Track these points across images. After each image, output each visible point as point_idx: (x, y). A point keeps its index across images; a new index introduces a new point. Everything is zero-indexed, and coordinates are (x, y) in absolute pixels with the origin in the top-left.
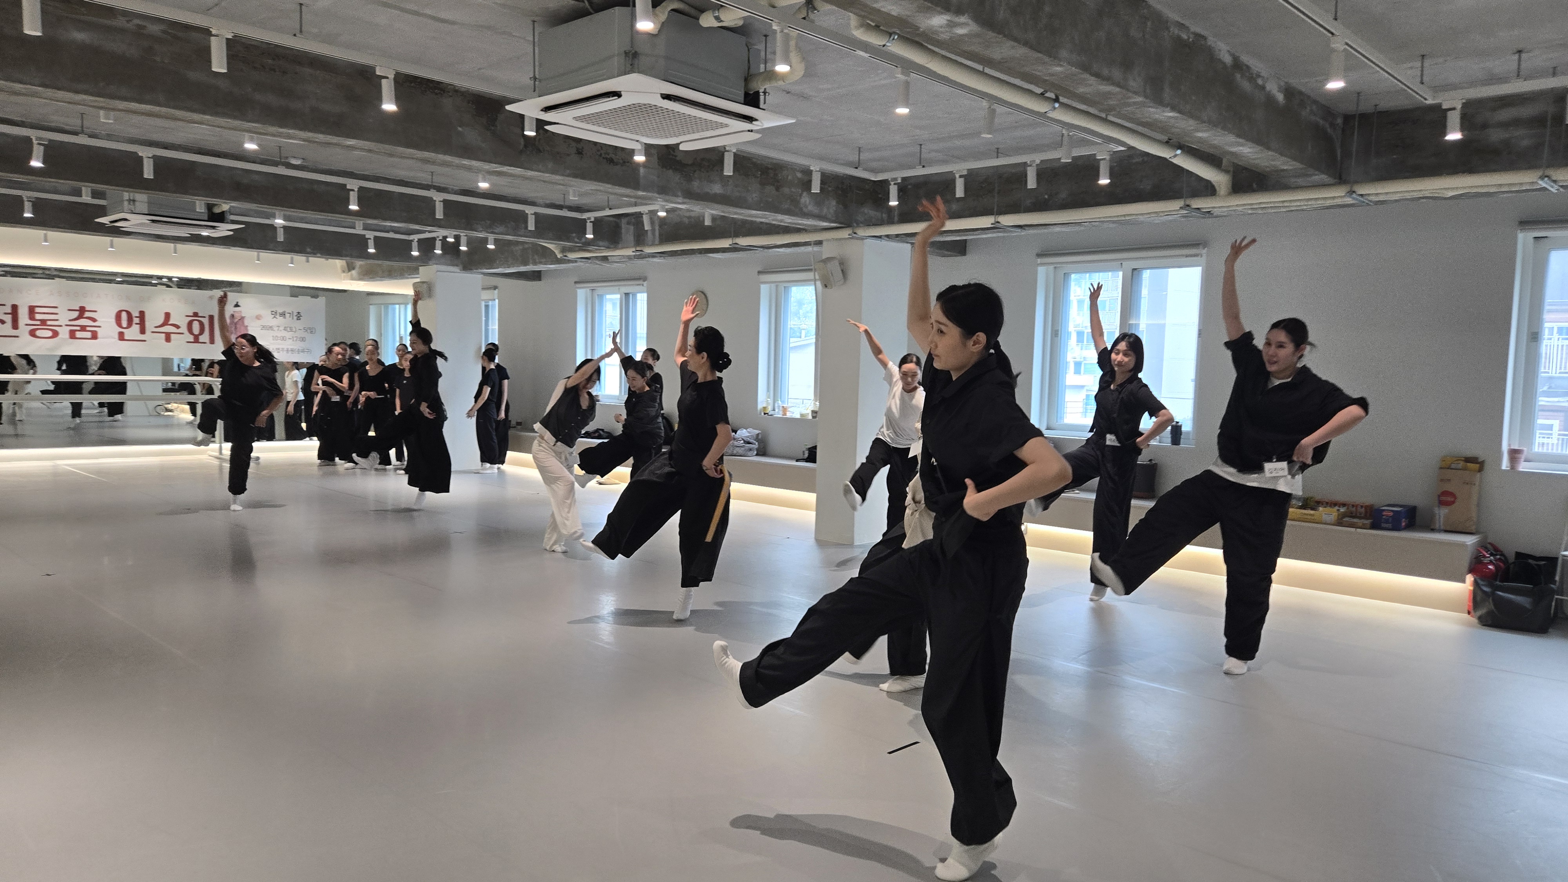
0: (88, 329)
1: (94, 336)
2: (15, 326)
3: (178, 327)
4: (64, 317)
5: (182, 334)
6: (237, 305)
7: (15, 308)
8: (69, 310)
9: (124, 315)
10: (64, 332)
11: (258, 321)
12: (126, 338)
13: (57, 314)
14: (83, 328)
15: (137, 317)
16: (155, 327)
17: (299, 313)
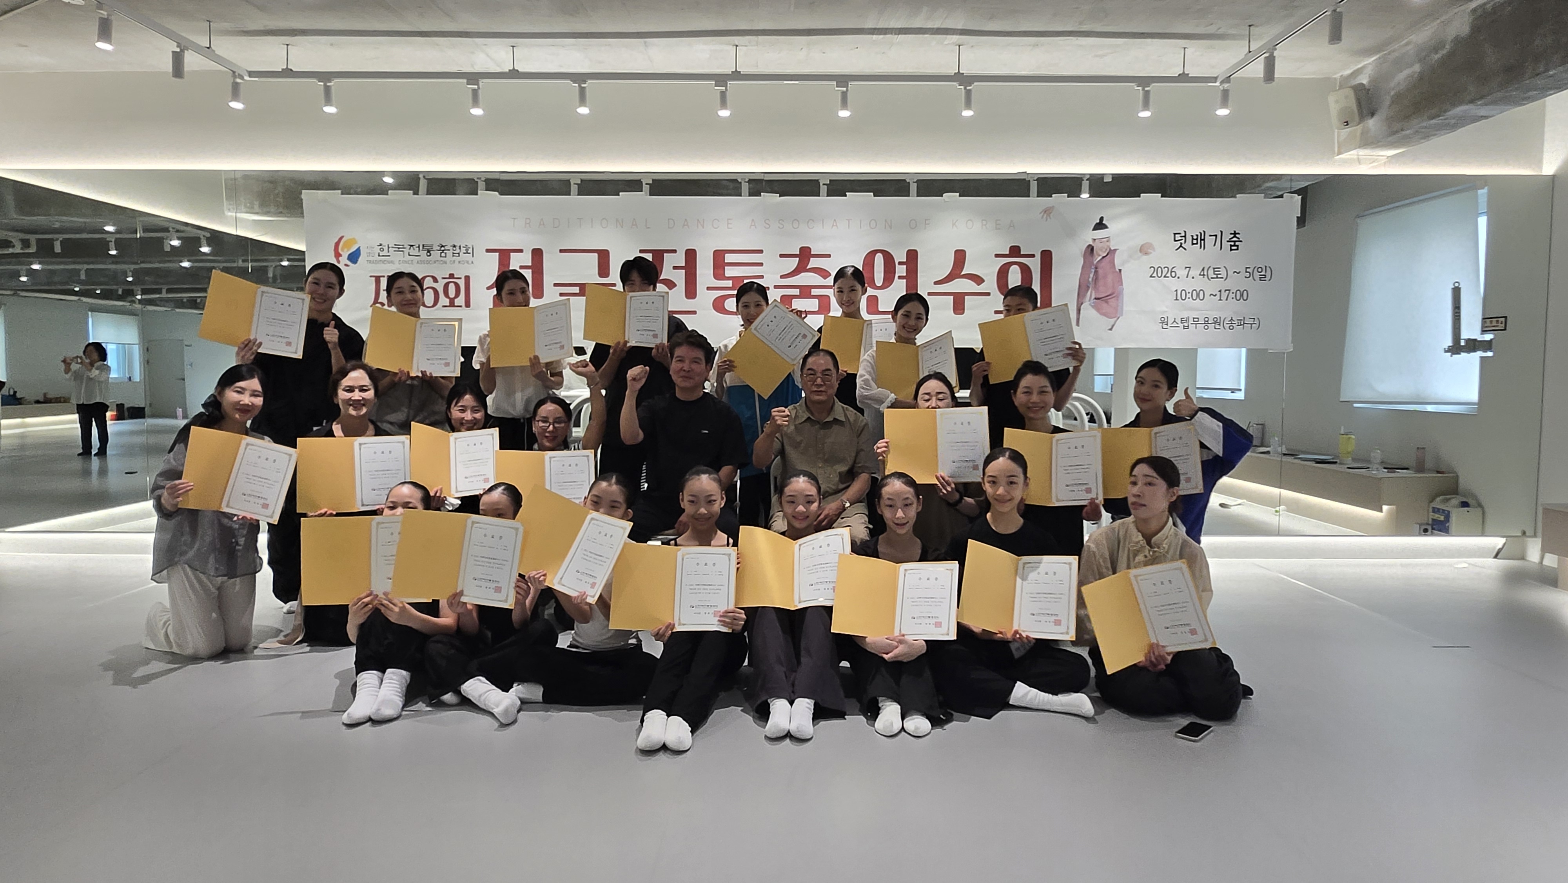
0: (814, 292)
1: (825, 307)
2: (691, 292)
3: (978, 280)
4: (773, 271)
5: (988, 294)
6: (1100, 225)
7: (691, 255)
9: (879, 259)
11: (1145, 257)
12: (881, 307)
13: (761, 264)
14: (805, 291)
15: (900, 263)
16: (936, 283)
17: (1235, 234)
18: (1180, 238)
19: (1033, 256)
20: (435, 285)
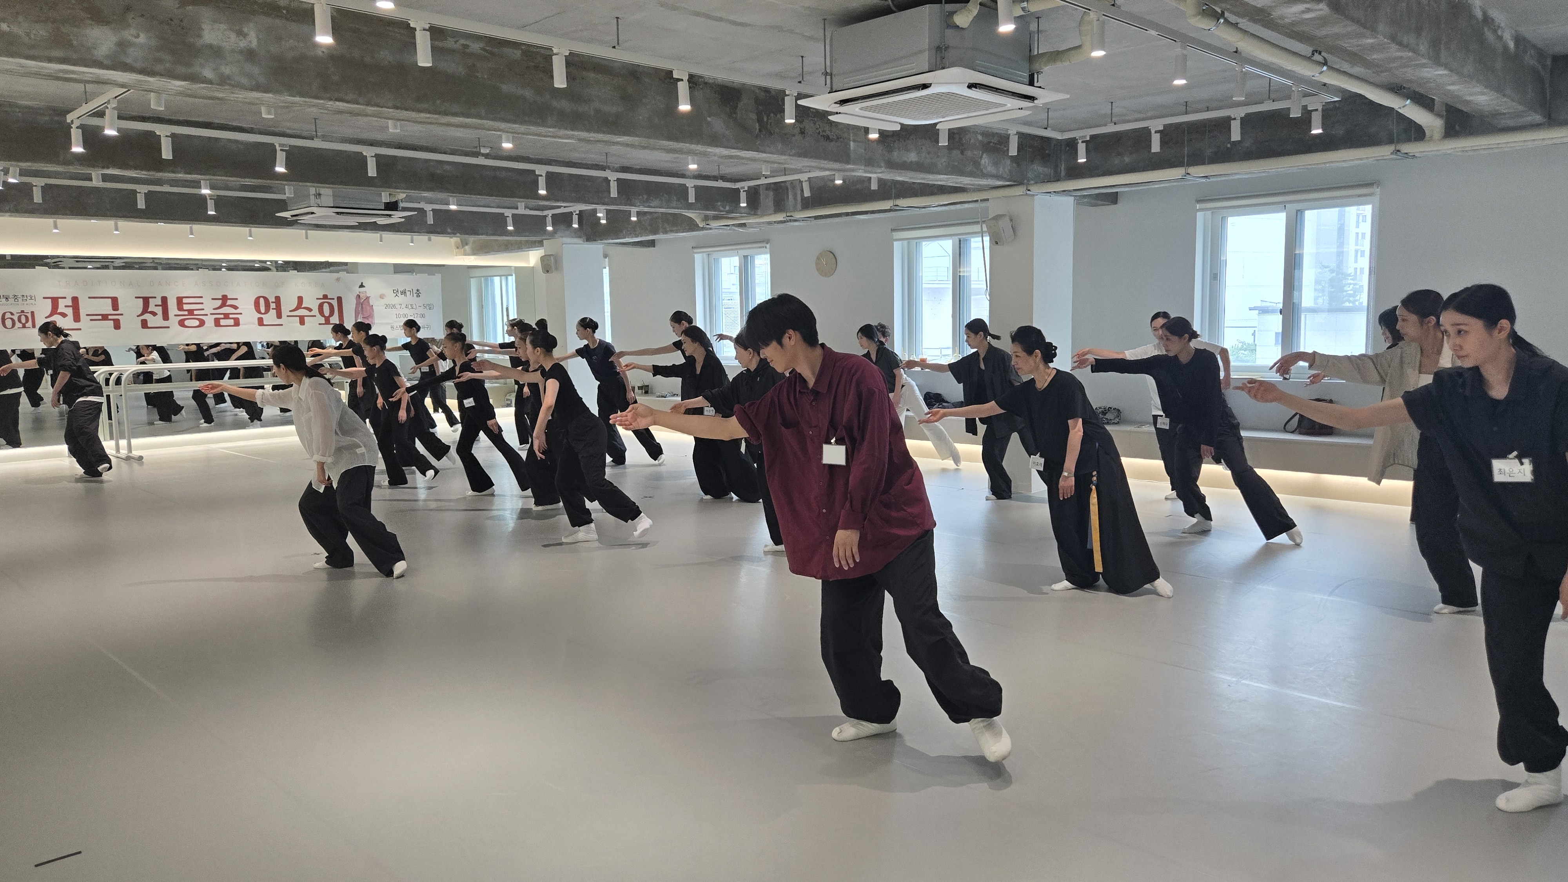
0: (231, 316)
1: (237, 323)
2: (166, 317)
3: (310, 310)
4: (209, 307)
5: (315, 316)
6: (362, 286)
7: (164, 300)
8: (213, 299)
9: (262, 301)
10: (210, 321)
11: (382, 300)
12: (265, 323)
13: (202, 303)
14: (226, 316)
15: (272, 302)
16: (290, 311)
17: (418, 290)
18: (396, 292)
19: (334, 299)
20: (12, 317)
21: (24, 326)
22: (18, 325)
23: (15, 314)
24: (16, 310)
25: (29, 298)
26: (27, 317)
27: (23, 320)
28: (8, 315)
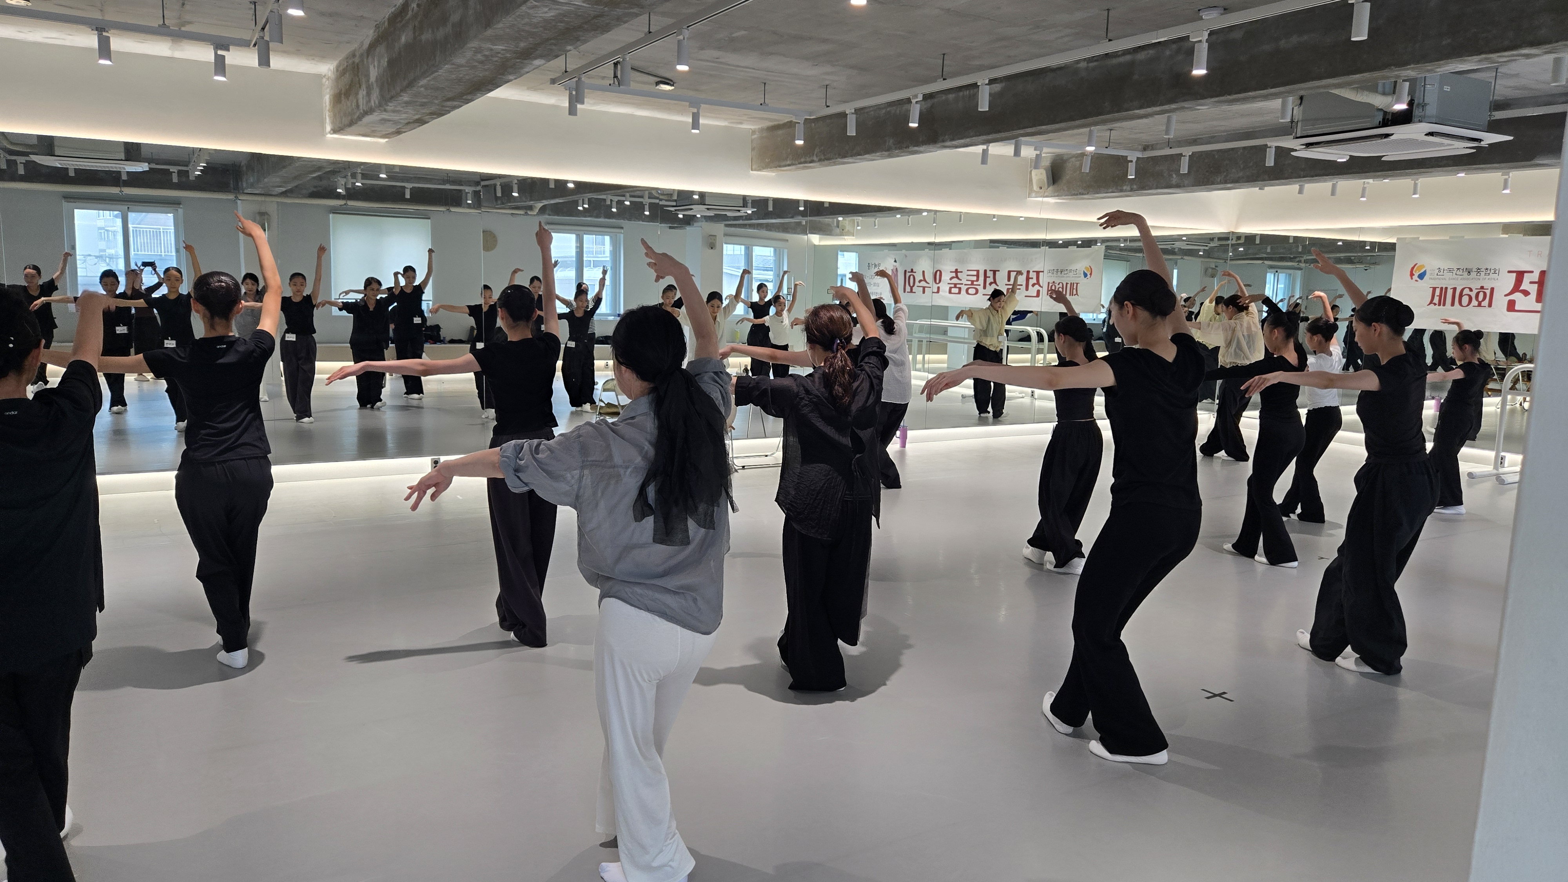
20: (1469, 293)
21: (1479, 305)
22: (1475, 302)
23: (1474, 289)
24: (1475, 286)
25: (1492, 271)
26: (1485, 294)
27: (1480, 298)
28: (1466, 291)
